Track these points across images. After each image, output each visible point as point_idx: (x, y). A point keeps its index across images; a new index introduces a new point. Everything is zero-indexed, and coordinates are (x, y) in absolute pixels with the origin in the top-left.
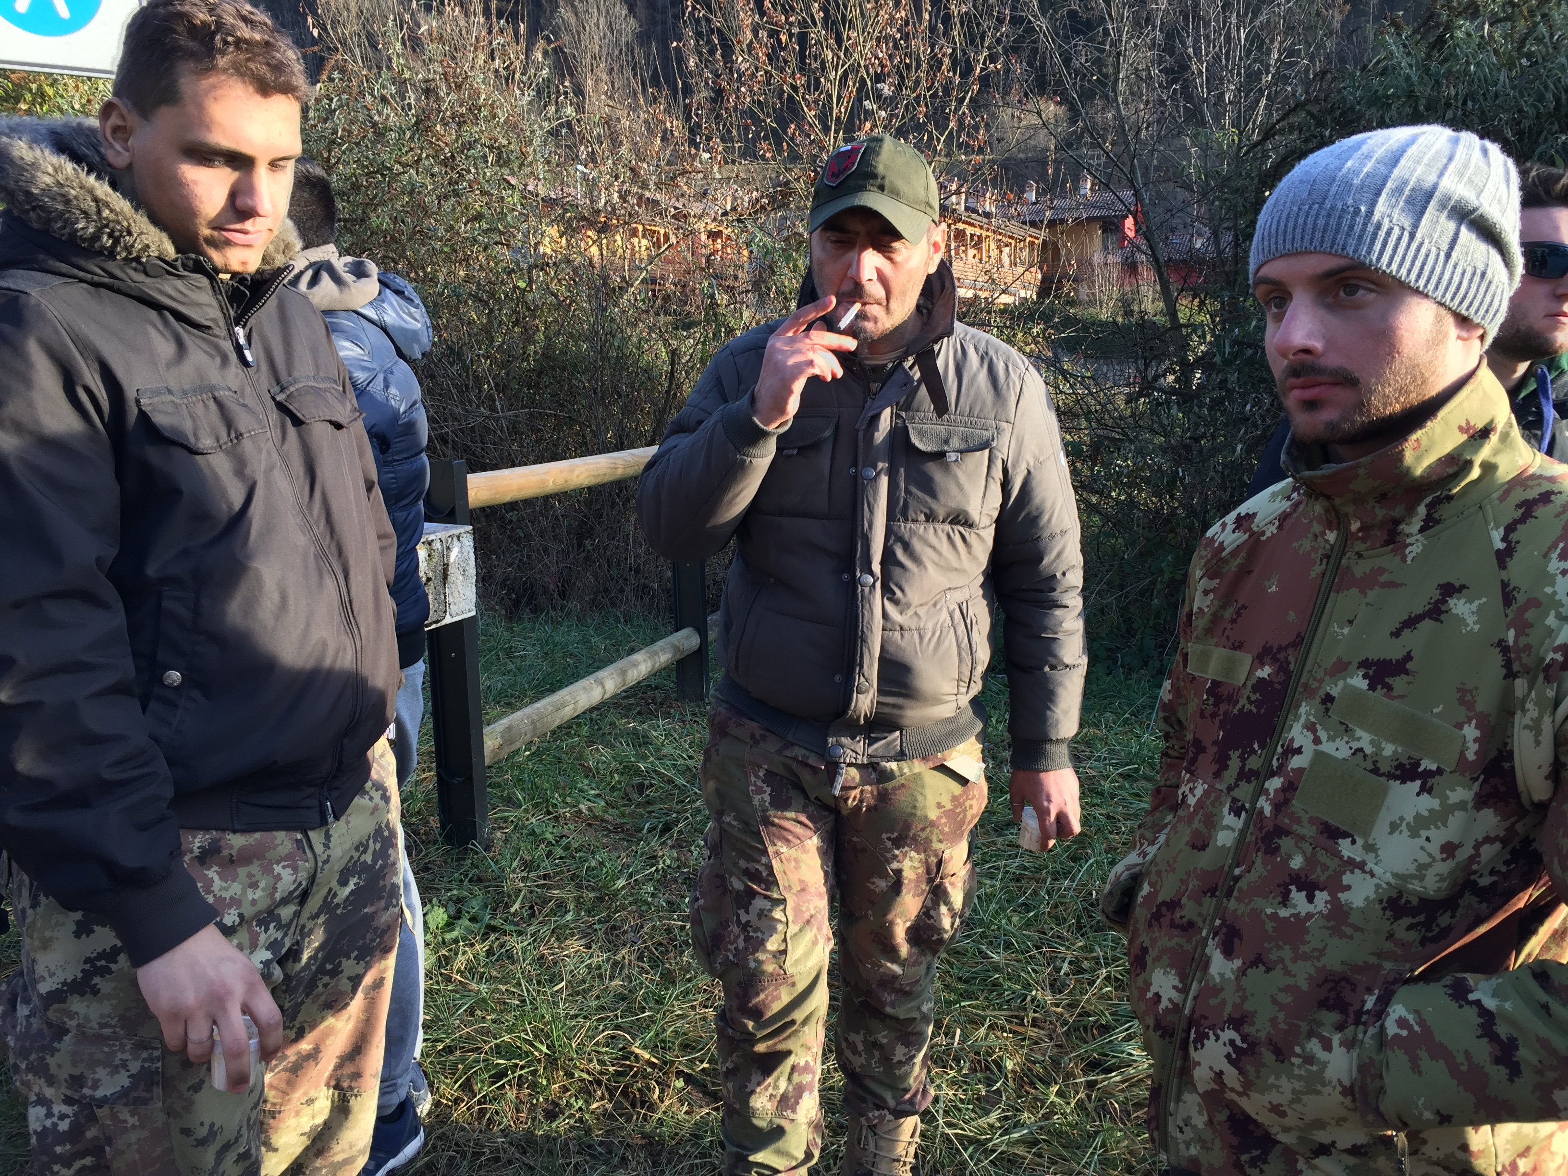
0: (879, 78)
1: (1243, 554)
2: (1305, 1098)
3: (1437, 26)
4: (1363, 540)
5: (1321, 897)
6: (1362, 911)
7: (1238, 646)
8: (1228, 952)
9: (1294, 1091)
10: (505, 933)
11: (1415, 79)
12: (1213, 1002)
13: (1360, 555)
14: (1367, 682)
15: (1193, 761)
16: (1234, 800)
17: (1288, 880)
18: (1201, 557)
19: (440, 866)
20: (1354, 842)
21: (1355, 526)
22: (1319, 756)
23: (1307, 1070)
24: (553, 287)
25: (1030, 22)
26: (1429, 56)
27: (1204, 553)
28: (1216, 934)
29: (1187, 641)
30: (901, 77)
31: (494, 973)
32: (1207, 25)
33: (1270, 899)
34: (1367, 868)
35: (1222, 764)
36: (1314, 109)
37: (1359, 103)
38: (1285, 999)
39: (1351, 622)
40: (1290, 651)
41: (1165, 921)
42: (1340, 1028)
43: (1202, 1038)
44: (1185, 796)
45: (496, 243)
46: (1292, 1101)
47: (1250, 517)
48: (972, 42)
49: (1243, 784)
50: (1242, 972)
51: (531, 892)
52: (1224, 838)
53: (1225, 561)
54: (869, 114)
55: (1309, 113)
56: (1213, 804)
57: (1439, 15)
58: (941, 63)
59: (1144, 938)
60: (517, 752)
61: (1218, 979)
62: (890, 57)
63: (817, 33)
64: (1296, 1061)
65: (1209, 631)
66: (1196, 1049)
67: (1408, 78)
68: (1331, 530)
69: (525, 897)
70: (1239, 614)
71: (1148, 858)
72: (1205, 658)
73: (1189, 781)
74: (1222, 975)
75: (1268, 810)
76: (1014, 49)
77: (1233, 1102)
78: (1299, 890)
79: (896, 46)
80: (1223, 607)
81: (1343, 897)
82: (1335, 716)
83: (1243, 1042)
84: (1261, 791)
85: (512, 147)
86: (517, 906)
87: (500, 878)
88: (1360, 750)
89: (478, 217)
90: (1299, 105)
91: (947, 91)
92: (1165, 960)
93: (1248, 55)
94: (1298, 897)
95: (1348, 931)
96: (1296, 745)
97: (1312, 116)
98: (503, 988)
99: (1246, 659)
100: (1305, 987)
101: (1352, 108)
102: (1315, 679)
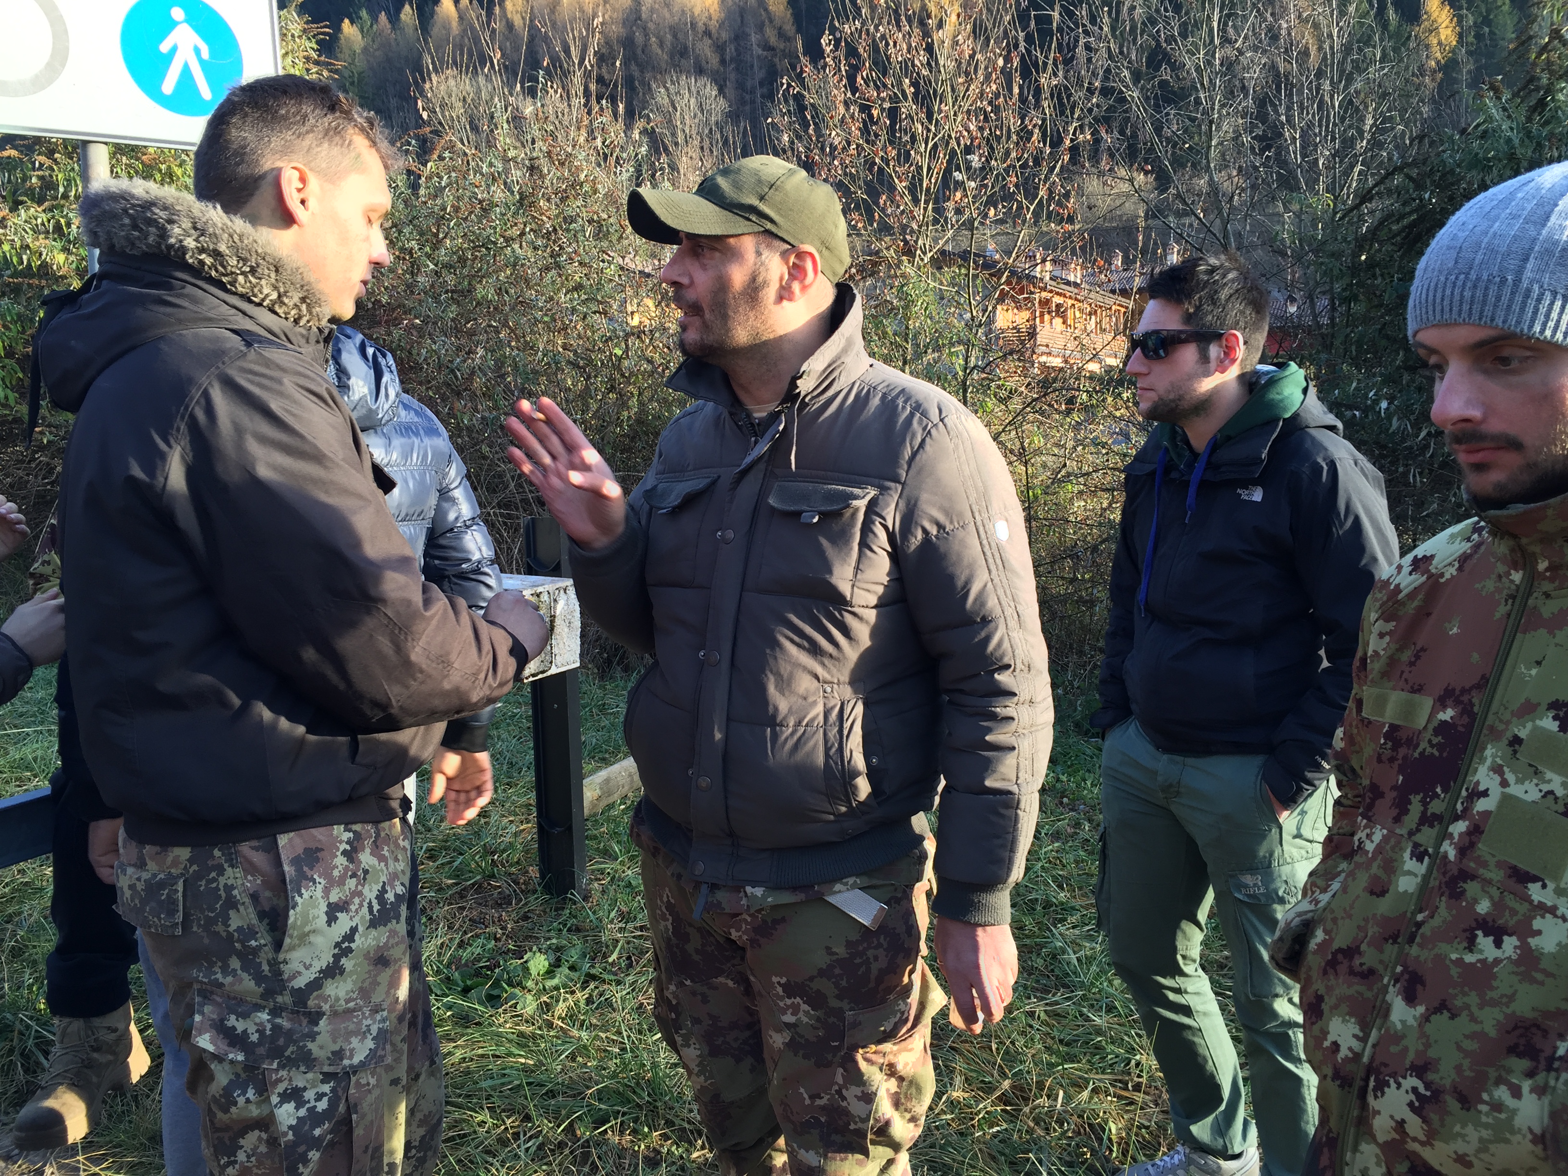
0: (968, 150)
1: (1420, 597)
2: (1493, 1148)
3: (1537, 89)
4: (1552, 580)
5: (1510, 943)
6: (1554, 956)
7: (1417, 689)
8: (1410, 999)
9: (1481, 1140)
10: (604, 981)
11: (1516, 142)
12: (1394, 1049)
13: (1547, 596)
14: (1557, 723)
15: (1370, 807)
16: (1416, 845)
17: (1474, 925)
18: (1376, 600)
19: (539, 916)
20: (1544, 886)
21: (1542, 565)
22: (1507, 800)
23: (1495, 1118)
24: (648, 353)
25: (1121, 92)
26: (1529, 119)
27: (1379, 595)
28: (1397, 981)
29: (1360, 686)
30: (992, 148)
31: (594, 1021)
32: (1300, 92)
33: (1455, 944)
34: (1559, 913)
35: (1402, 808)
36: (1414, 172)
37: (1459, 166)
38: (1470, 1045)
39: (1539, 663)
40: (1474, 693)
41: (1343, 968)
42: (1530, 1074)
43: (1381, 1087)
44: (1361, 842)
45: (595, 313)
46: (1479, 1151)
47: (1428, 559)
48: (1062, 113)
49: (1426, 829)
50: (1426, 1018)
51: (628, 943)
52: (1406, 884)
53: (1402, 603)
54: (959, 185)
55: (1408, 176)
56: (1393, 849)
57: (1539, 79)
58: (1031, 133)
59: (1319, 986)
60: (611, 806)
61: (1399, 1026)
62: (981, 129)
63: (908, 107)
64: (1483, 1108)
65: (1385, 674)
66: (1376, 1097)
67: (1509, 140)
68: (1516, 570)
69: (622, 947)
70: (1417, 657)
71: (1321, 905)
72: (1381, 703)
73: (1365, 827)
74: (1403, 1022)
75: (1452, 854)
76: (1106, 120)
77: (1414, 1153)
78: (1486, 935)
79: (986, 119)
80: (1400, 649)
81: (1533, 942)
82: (1523, 759)
83: (1426, 1089)
84: (1445, 835)
85: (611, 220)
86: (614, 956)
87: (598, 928)
88: (1551, 792)
89: (578, 287)
90: (1397, 169)
91: (1037, 161)
92: (1344, 1008)
93: (1343, 119)
94: (1485, 943)
95: (1539, 976)
96: (1482, 788)
97: (1411, 178)
98: (603, 1035)
99: (1427, 703)
100: (1493, 1033)
101: (1452, 171)
102: (1501, 721)
